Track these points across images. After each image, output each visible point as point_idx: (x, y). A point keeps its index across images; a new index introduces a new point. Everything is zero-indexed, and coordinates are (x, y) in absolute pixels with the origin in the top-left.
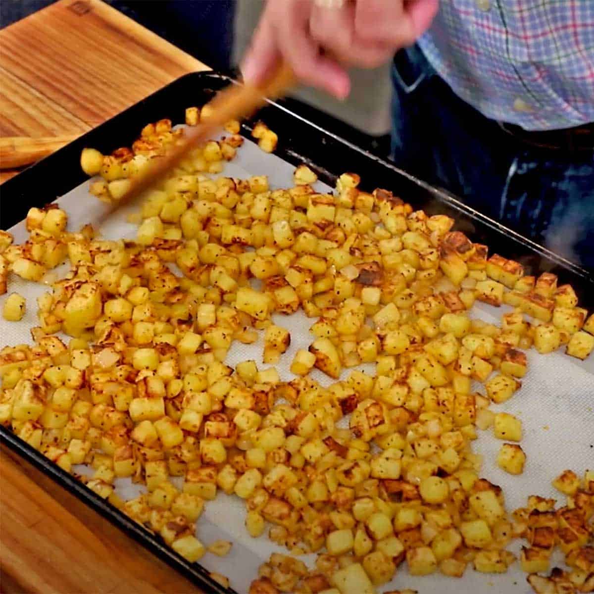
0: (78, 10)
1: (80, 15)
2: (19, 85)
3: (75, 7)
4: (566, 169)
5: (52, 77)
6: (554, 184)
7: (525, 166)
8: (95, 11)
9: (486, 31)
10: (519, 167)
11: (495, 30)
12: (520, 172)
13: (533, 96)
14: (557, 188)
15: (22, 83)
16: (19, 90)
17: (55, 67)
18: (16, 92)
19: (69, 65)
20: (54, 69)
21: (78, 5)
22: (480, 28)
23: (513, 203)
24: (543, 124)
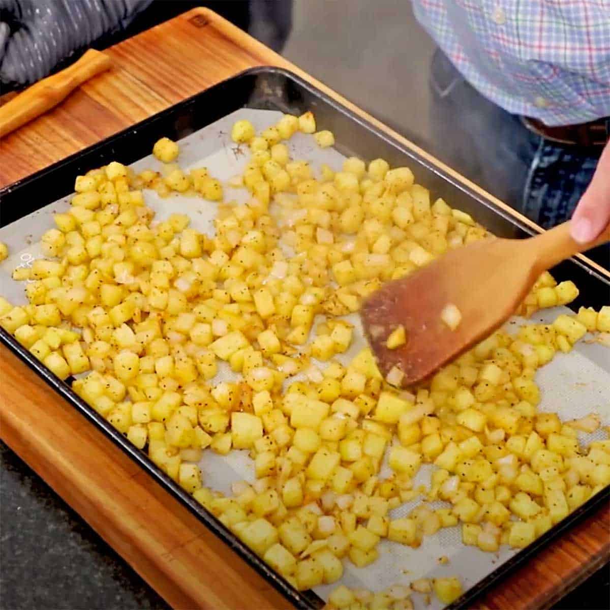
0: (198, 22)
1: (198, 27)
2: (142, 89)
3: (195, 20)
4: (583, 162)
5: (171, 82)
6: (572, 176)
7: (546, 159)
8: (212, 24)
9: (501, 42)
10: (541, 161)
11: (508, 41)
12: (543, 165)
13: (551, 93)
14: (574, 180)
15: (145, 87)
16: (142, 93)
17: (175, 73)
18: (138, 94)
19: (188, 72)
20: (172, 75)
21: (197, 19)
22: (496, 40)
23: (534, 193)
24: (561, 118)
